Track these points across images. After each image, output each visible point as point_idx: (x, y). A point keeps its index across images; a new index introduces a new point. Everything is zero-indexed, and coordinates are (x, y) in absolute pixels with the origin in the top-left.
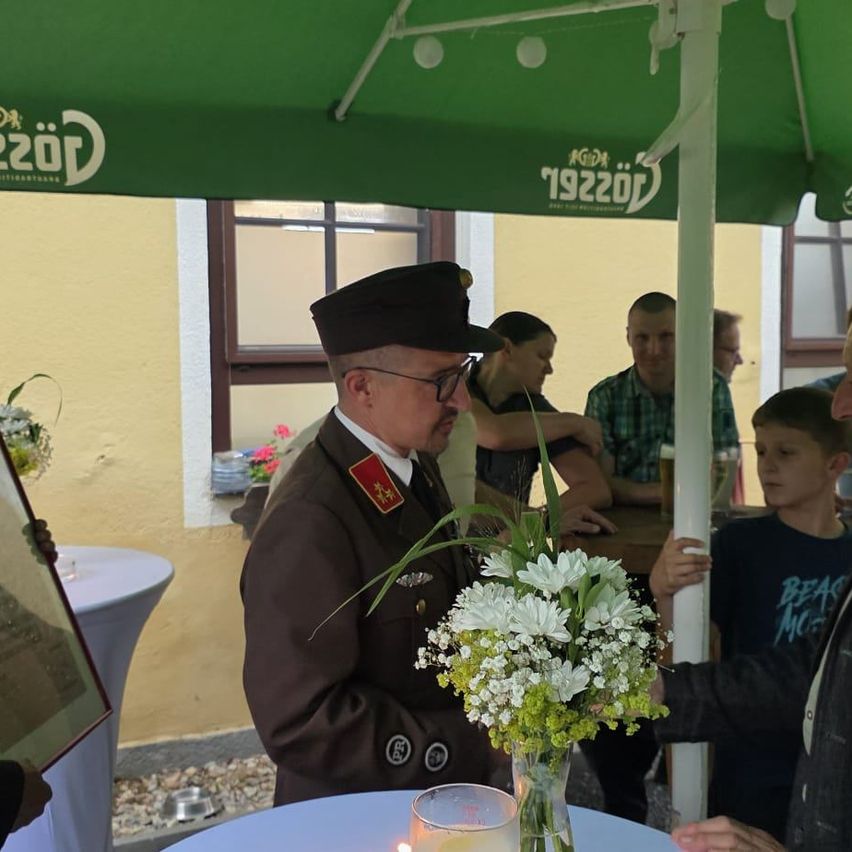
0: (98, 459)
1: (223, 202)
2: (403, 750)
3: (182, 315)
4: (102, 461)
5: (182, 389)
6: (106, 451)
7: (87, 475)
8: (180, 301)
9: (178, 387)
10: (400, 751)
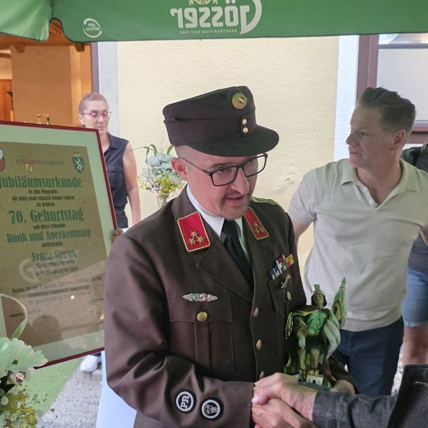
0: (286, 180)
1: (371, 36)
2: (187, 401)
3: (338, 102)
4: (288, 181)
5: (335, 145)
6: (290, 176)
7: (280, 188)
8: (338, 95)
9: (333, 142)
10: (186, 403)
